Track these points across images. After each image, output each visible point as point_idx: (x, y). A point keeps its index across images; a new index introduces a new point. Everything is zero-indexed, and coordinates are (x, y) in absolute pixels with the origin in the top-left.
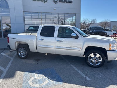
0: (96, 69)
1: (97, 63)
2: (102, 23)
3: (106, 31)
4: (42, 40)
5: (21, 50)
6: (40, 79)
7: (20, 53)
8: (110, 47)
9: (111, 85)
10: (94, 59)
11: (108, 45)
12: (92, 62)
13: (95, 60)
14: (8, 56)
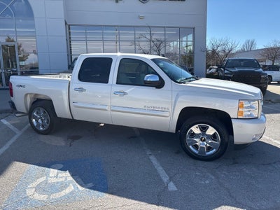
0: (206, 163)
1: (209, 149)
2: (268, 50)
3: (266, 70)
4: (81, 90)
5: (37, 113)
6: (58, 183)
7: (37, 121)
8: (240, 110)
9: (223, 207)
10: (201, 140)
11: (236, 103)
12: (196, 147)
13: (204, 140)
14: (12, 127)
